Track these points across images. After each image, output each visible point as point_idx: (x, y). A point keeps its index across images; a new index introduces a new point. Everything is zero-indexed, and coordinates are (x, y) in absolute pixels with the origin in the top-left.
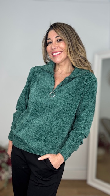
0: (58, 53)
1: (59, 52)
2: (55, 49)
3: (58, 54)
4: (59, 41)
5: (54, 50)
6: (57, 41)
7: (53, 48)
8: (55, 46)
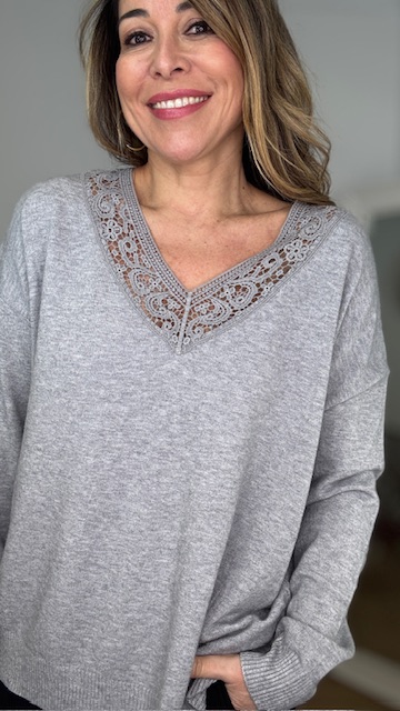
1: (194, 94)
2: (178, 75)
3: (192, 108)
5: (168, 79)
6: (185, 33)
7: (165, 65)
8: (174, 59)
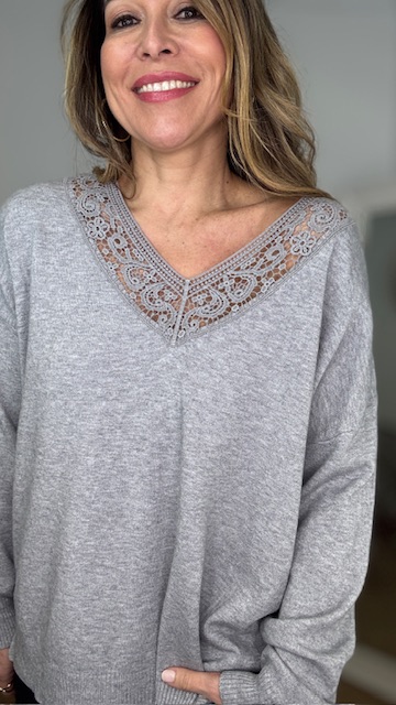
0: (179, 84)
3: (180, 92)
4: (183, 15)
6: (175, 17)
